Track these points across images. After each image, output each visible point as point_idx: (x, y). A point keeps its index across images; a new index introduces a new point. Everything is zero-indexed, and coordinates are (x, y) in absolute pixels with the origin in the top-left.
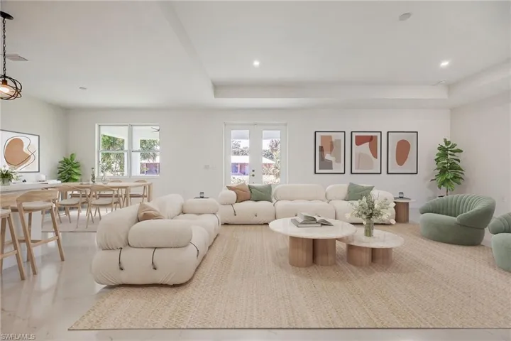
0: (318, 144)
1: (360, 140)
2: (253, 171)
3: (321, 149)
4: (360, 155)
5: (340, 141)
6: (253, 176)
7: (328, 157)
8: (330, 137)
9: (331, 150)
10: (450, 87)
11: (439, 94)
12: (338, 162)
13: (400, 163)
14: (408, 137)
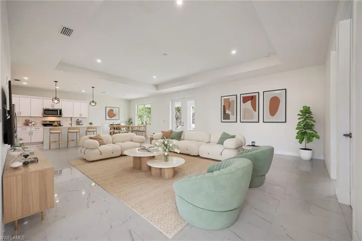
0: (223, 104)
1: (245, 100)
2: (183, 123)
3: (224, 106)
4: (245, 110)
5: (234, 101)
6: (183, 125)
7: (227, 112)
8: (228, 99)
9: (229, 108)
12: (233, 114)
13: (272, 114)
14: (279, 94)
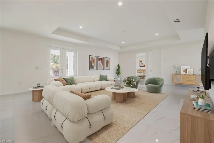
2: (62, 70)
3: (91, 61)
4: (99, 64)
5: (95, 59)
6: (62, 72)
7: (93, 64)
9: (93, 62)
10: (121, 47)
11: (118, 49)
12: (95, 66)
13: (107, 67)
14: (108, 59)
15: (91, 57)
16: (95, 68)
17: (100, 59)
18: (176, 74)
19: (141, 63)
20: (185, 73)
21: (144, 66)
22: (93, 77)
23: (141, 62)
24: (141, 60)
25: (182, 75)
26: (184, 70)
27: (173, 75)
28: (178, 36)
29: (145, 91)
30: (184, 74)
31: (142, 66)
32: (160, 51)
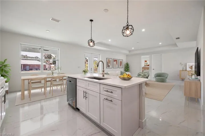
2: (91, 68)
3: (108, 62)
4: (114, 64)
5: (111, 61)
6: (91, 70)
7: (109, 64)
10: (130, 51)
11: (128, 53)
12: (111, 65)
13: (121, 66)
14: (122, 61)
15: (108, 60)
16: (111, 67)
17: (115, 61)
18: (183, 70)
19: (145, 63)
20: (190, 69)
21: (148, 66)
22: (117, 72)
23: (146, 61)
24: (146, 60)
25: (188, 71)
26: (189, 66)
27: (180, 71)
28: (176, 44)
29: (155, 81)
30: (190, 71)
31: (147, 65)
32: (161, 55)
